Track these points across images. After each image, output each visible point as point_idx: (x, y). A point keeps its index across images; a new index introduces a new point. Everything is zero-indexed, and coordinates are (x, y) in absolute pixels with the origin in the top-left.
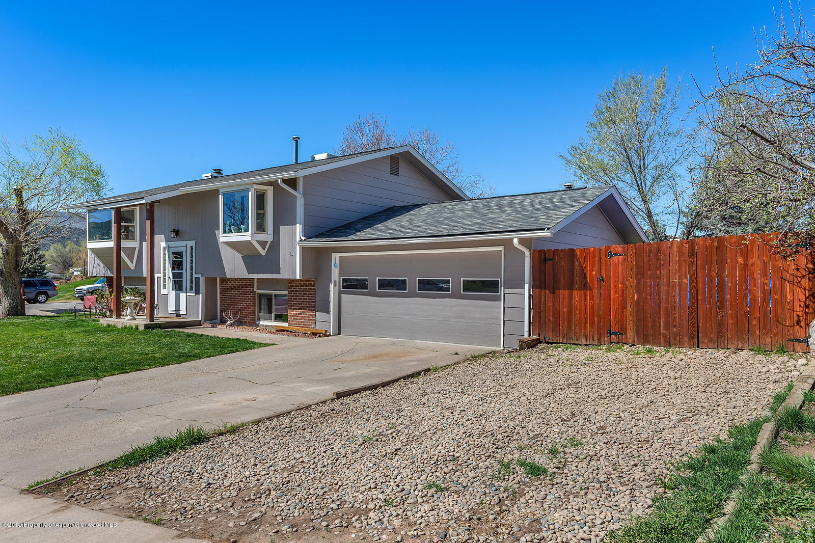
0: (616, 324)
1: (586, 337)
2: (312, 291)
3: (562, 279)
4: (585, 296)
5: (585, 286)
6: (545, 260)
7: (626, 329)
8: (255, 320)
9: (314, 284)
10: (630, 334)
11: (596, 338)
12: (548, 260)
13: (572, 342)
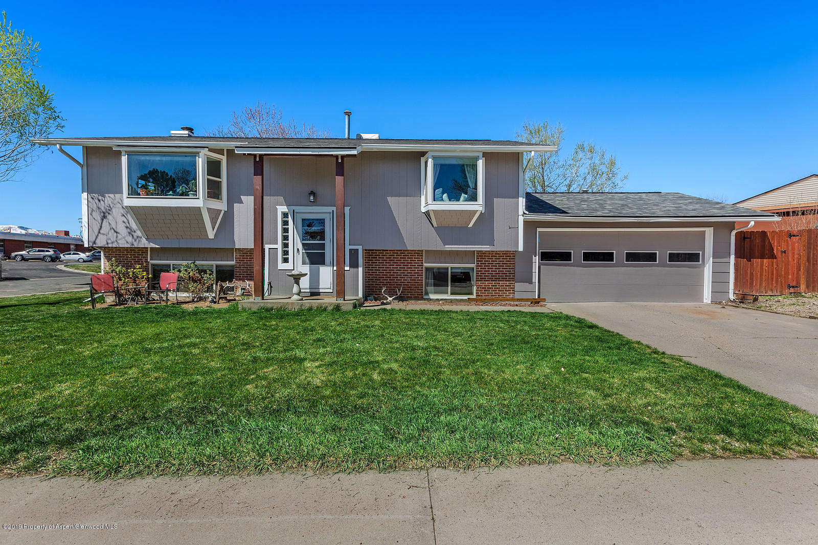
0: (793, 280)
1: (772, 290)
2: (510, 264)
3: (757, 251)
4: (773, 263)
5: (773, 257)
6: (744, 238)
7: (800, 283)
8: (423, 295)
9: (514, 256)
10: (803, 287)
11: (778, 291)
12: (747, 238)
13: (762, 295)
